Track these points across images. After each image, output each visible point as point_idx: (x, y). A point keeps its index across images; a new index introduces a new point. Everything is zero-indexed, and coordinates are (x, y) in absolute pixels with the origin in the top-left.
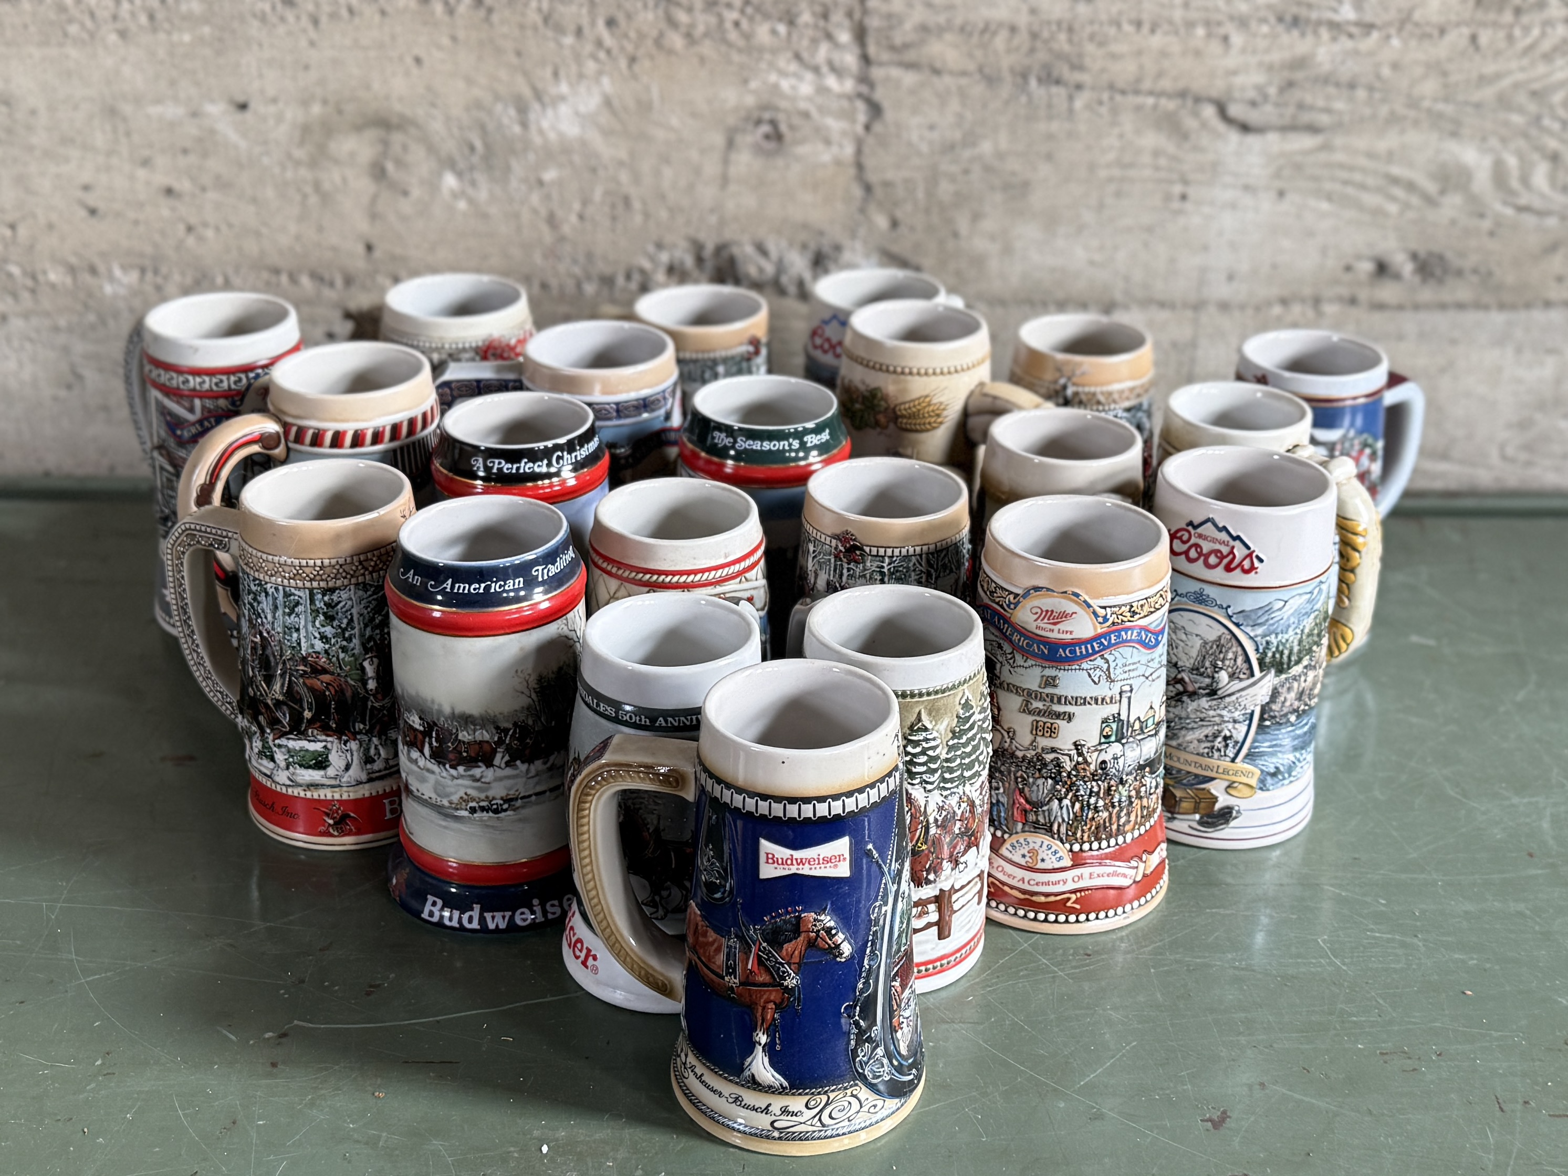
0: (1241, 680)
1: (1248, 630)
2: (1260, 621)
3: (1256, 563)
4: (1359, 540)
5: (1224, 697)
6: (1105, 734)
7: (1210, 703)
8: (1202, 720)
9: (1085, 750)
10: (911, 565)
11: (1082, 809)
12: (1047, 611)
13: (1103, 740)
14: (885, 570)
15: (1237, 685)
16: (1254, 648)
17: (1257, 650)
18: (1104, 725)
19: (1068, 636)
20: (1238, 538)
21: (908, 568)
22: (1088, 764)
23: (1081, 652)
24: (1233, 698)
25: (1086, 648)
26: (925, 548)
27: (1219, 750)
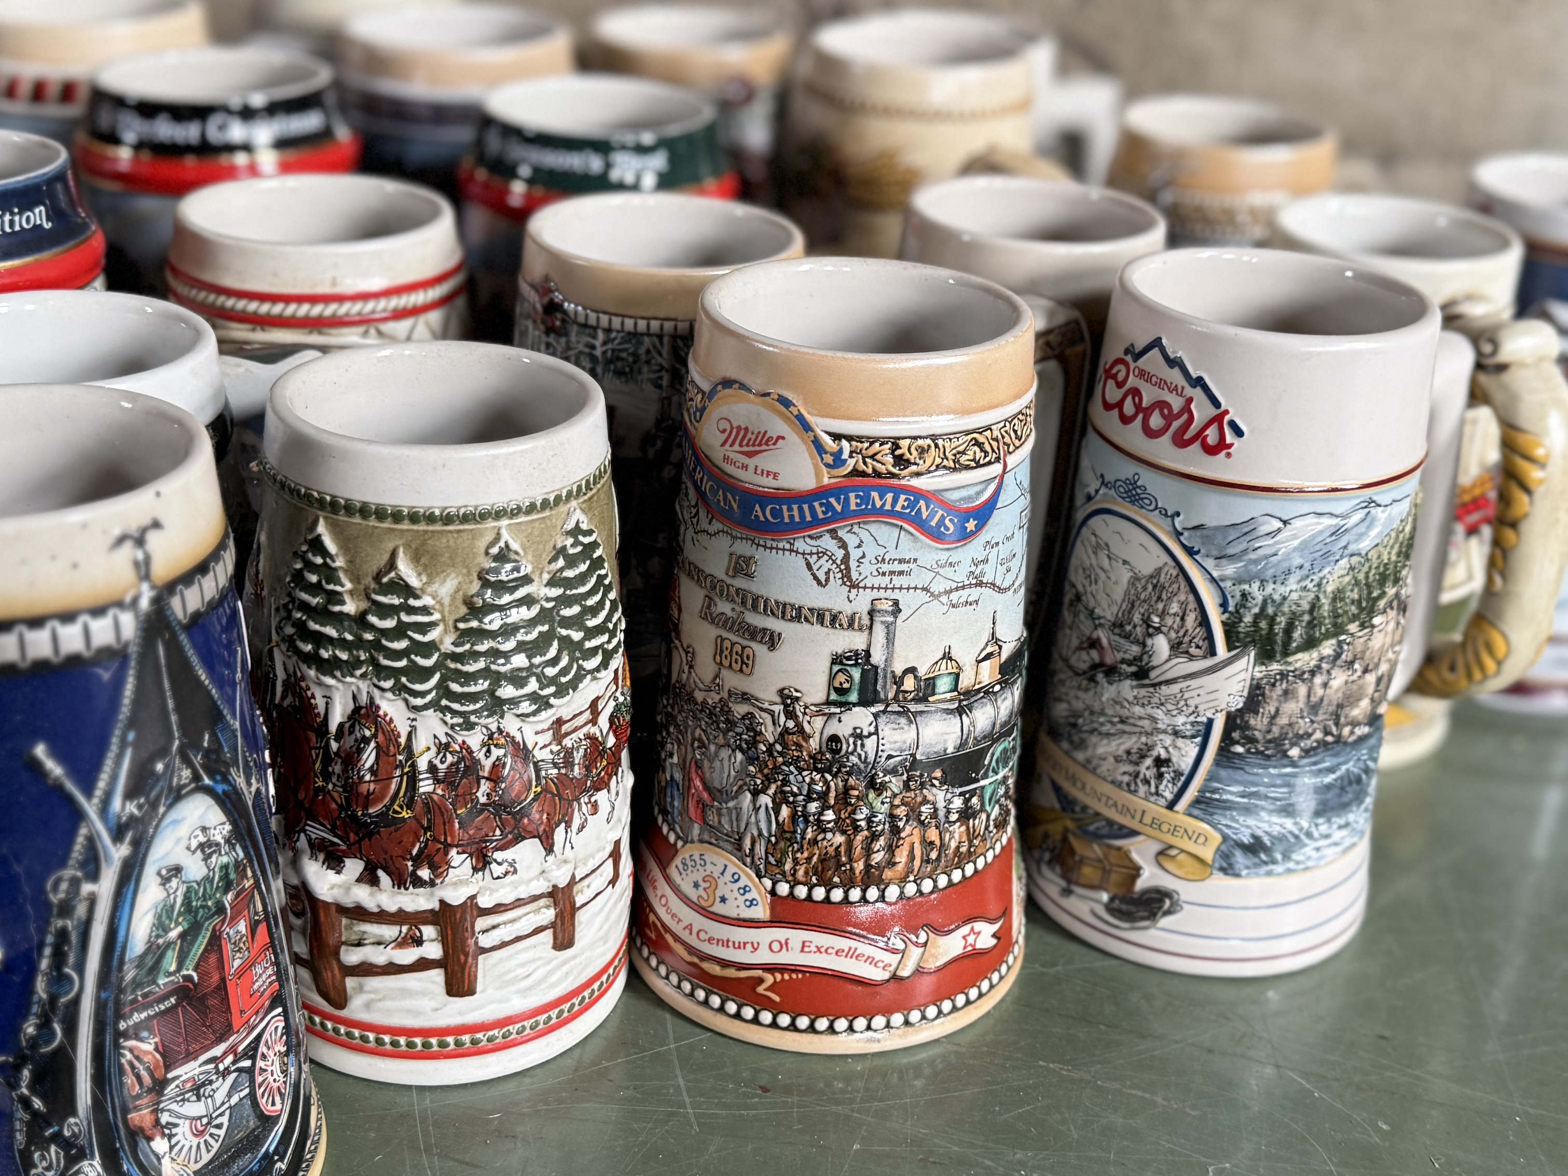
0: (1192, 658)
1: (1209, 564)
2: (1231, 551)
3: (1229, 437)
4: (1534, 474)
5: (1160, 684)
6: (837, 685)
7: (1135, 692)
8: (1122, 721)
9: (799, 710)
10: (642, 351)
12: (739, 428)
13: (834, 696)
14: (598, 352)
15: (1183, 666)
16: (1218, 600)
17: (1224, 605)
18: (836, 668)
19: (769, 482)
20: (1199, 382)
21: (636, 356)
22: (807, 737)
23: (791, 517)
24: (1175, 688)
25: (801, 509)
26: (668, 325)
27: (1147, 782)
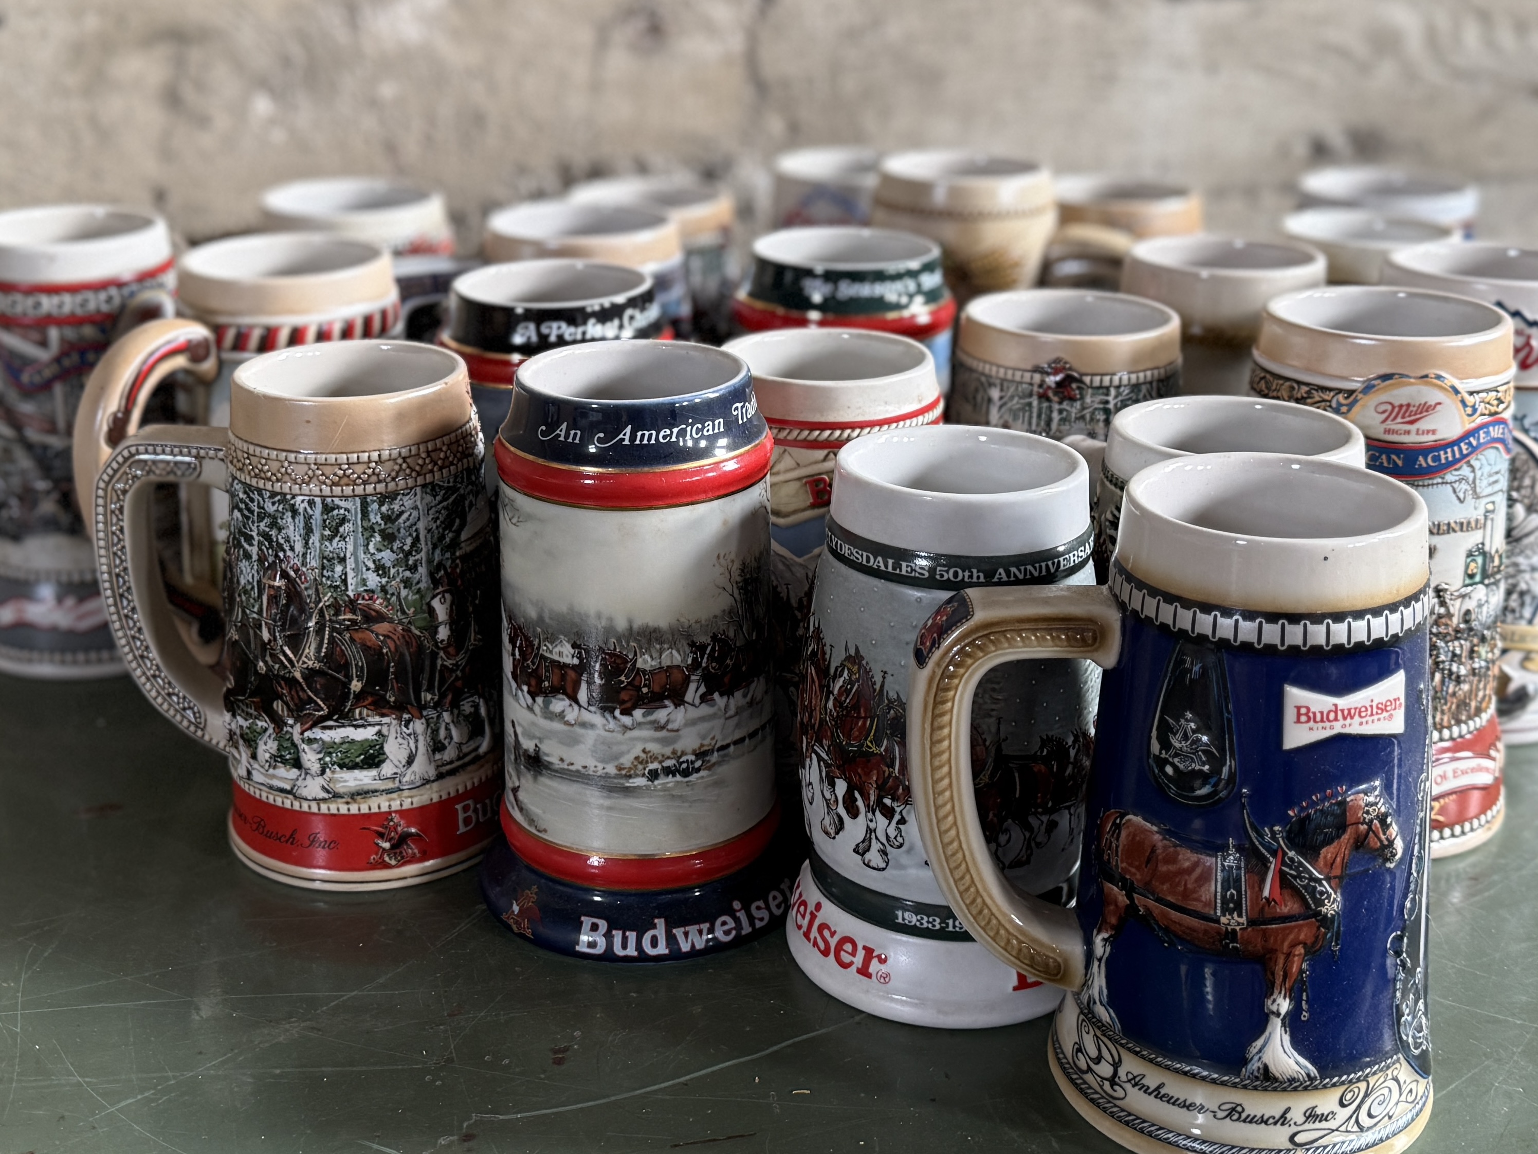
6: (1470, 572)
9: (1447, 597)
10: (1141, 396)
11: (1443, 682)
12: (1401, 406)
13: (1468, 581)
14: (1111, 406)
18: (1469, 560)
19: (1431, 438)
22: (1449, 615)
23: (1447, 458)
25: (1453, 452)
27: (1513, 611)
